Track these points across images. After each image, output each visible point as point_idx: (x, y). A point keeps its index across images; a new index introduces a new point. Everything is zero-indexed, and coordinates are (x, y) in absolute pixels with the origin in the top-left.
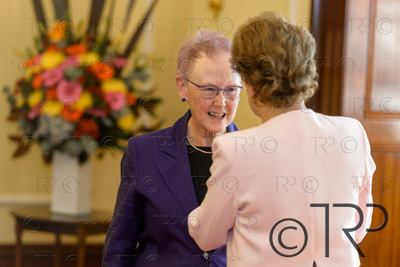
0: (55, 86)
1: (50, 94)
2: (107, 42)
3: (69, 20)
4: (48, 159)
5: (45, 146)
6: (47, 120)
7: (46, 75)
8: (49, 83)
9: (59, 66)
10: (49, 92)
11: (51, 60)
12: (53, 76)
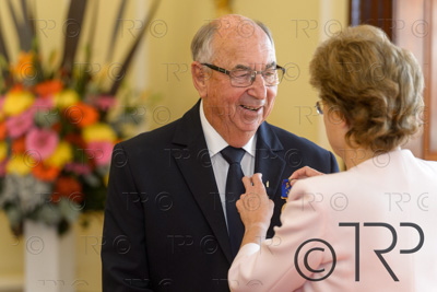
0: (23, 137)
1: (17, 147)
2: (87, 77)
3: (36, 50)
4: (18, 231)
5: (14, 214)
6: (15, 180)
7: (10, 123)
8: (15, 132)
9: (27, 110)
10: (16, 145)
11: (16, 103)
12: (19, 124)
